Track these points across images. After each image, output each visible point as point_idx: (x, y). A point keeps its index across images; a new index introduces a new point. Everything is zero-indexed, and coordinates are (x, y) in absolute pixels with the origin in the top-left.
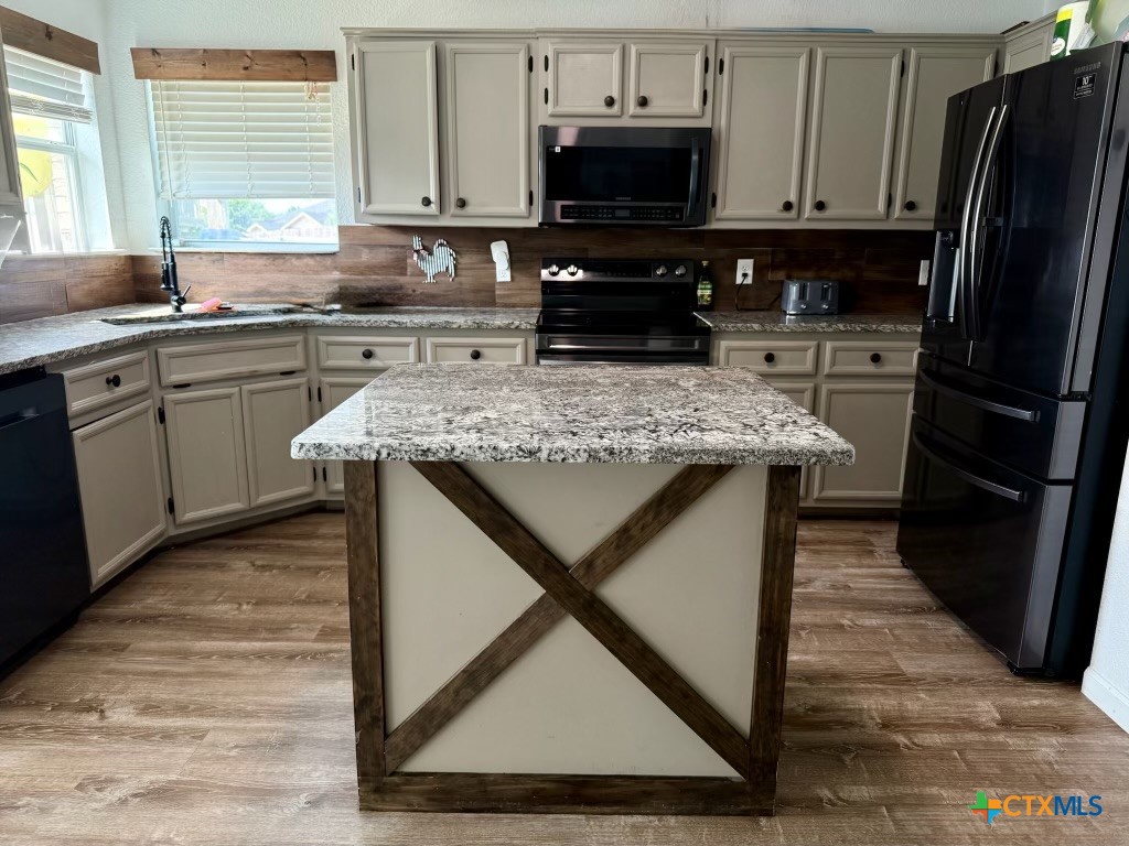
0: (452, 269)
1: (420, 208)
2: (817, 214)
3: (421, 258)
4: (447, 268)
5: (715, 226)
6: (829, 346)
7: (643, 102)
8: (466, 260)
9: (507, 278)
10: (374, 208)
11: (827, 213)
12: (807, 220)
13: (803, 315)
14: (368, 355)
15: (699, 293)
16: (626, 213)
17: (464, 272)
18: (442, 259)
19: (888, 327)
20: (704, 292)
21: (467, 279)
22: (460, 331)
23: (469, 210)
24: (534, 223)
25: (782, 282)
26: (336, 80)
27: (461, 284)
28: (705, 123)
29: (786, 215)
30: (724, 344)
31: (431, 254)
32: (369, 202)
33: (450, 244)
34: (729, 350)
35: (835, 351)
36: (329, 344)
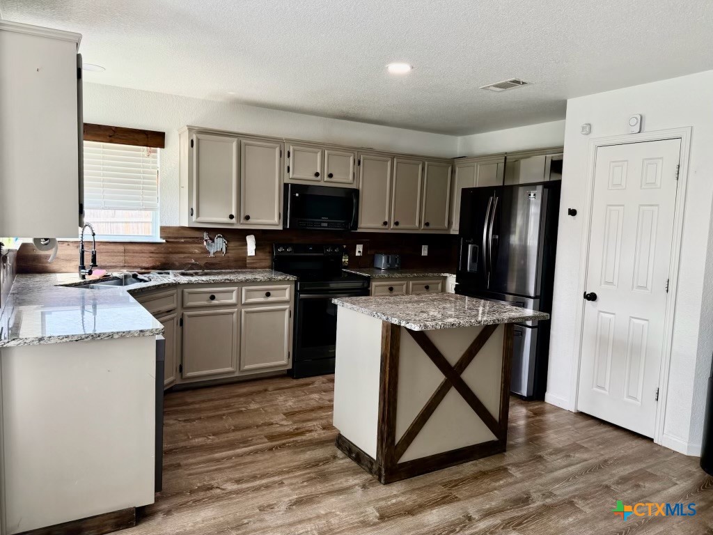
0: (224, 250)
1: (227, 220)
2: (395, 227)
3: (208, 244)
4: (222, 249)
5: (359, 231)
6: (411, 283)
7: (331, 176)
8: (232, 245)
9: (253, 254)
10: (201, 219)
11: (399, 227)
12: (391, 229)
13: (388, 270)
14: (213, 298)
15: (343, 260)
16: (326, 225)
17: (230, 251)
18: (220, 244)
19: (431, 274)
20: (345, 260)
21: (232, 254)
22: (261, 283)
23: (251, 221)
24: (280, 228)
25: (374, 255)
26: (163, 147)
27: (228, 257)
28: (354, 186)
29: (384, 227)
30: (374, 284)
31: (213, 242)
32: (198, 215)
33: (224, 237)
34: (376, 286)
35: (413, 284)
36: (190, 293)
